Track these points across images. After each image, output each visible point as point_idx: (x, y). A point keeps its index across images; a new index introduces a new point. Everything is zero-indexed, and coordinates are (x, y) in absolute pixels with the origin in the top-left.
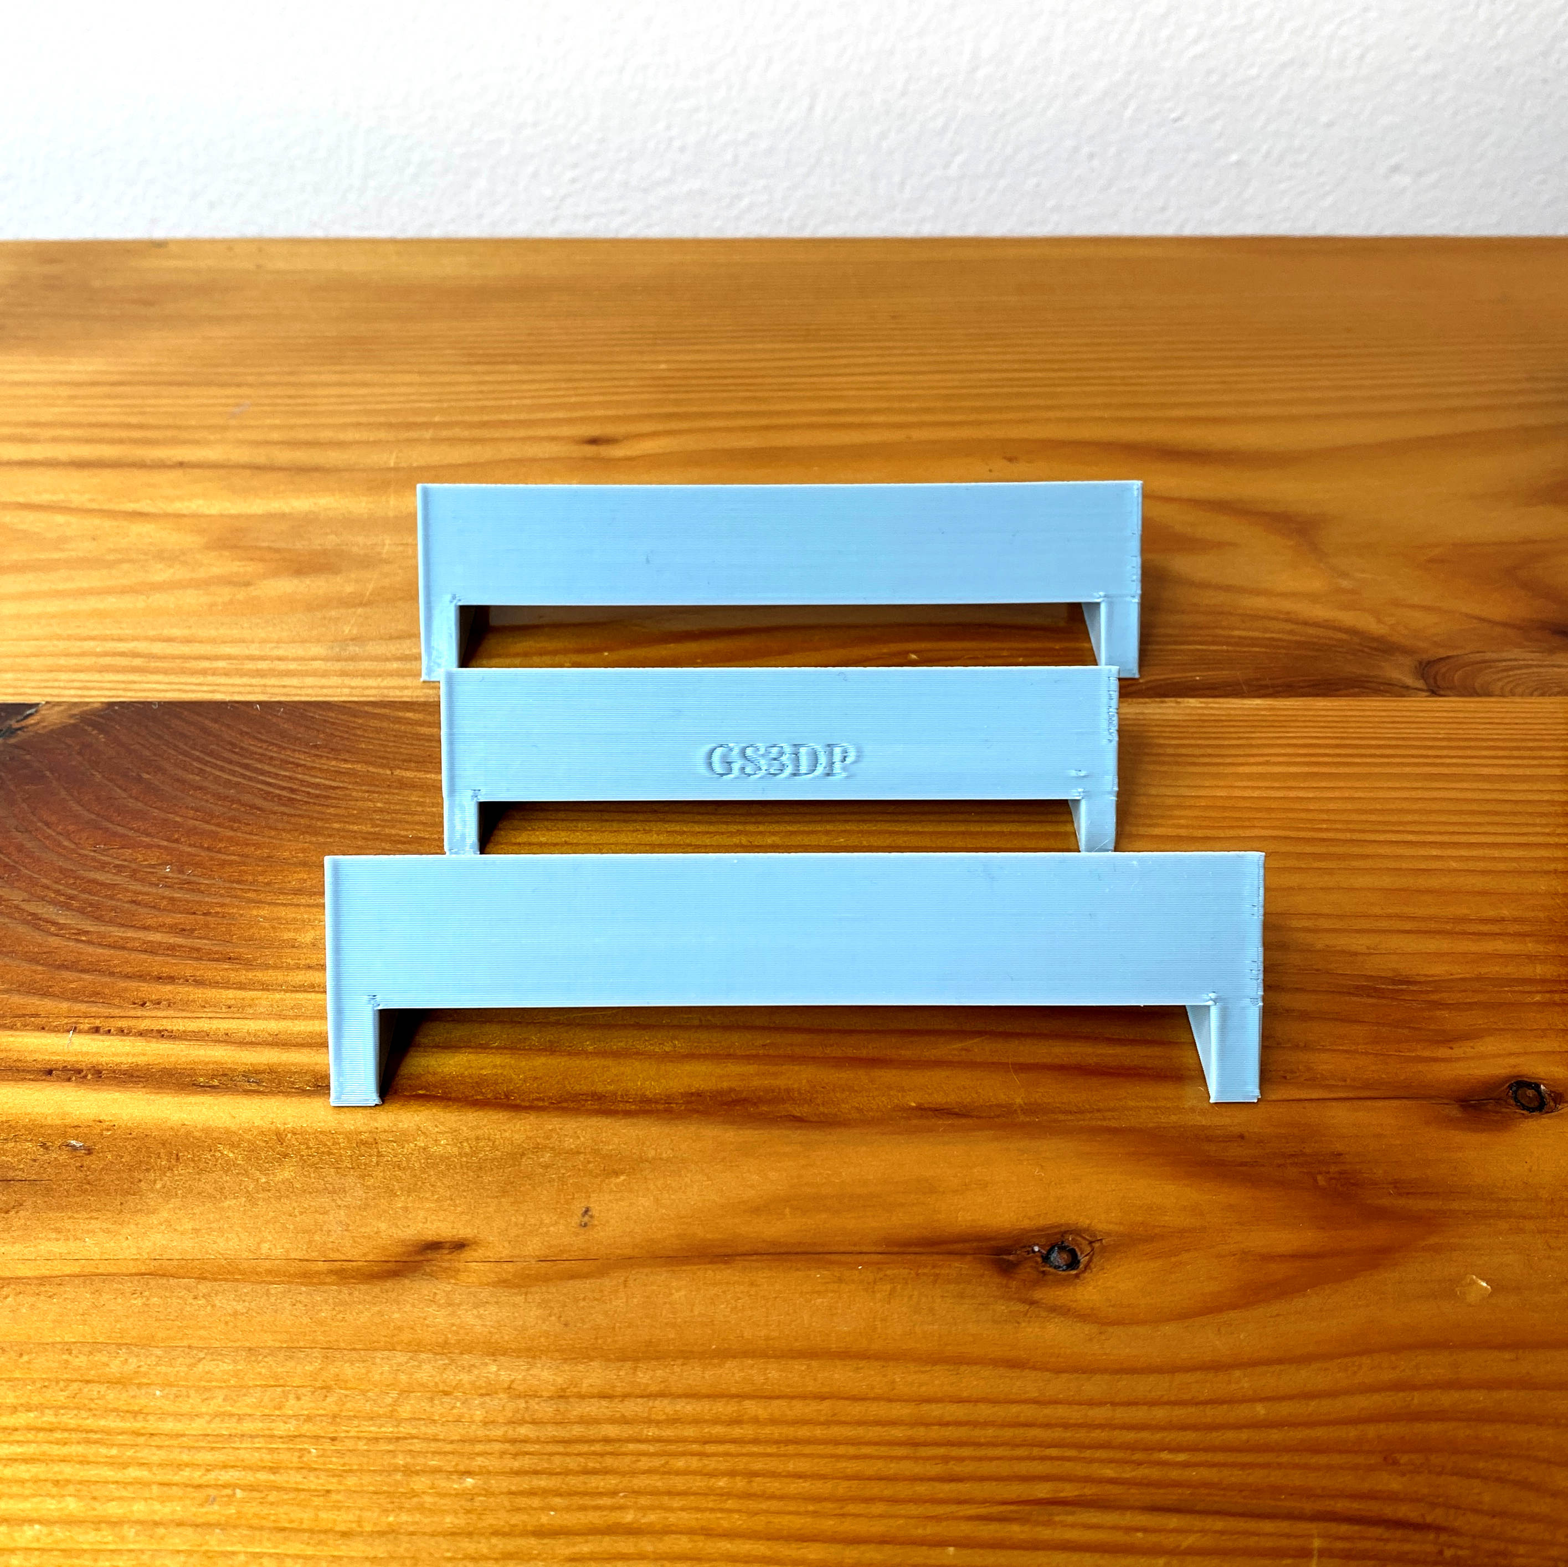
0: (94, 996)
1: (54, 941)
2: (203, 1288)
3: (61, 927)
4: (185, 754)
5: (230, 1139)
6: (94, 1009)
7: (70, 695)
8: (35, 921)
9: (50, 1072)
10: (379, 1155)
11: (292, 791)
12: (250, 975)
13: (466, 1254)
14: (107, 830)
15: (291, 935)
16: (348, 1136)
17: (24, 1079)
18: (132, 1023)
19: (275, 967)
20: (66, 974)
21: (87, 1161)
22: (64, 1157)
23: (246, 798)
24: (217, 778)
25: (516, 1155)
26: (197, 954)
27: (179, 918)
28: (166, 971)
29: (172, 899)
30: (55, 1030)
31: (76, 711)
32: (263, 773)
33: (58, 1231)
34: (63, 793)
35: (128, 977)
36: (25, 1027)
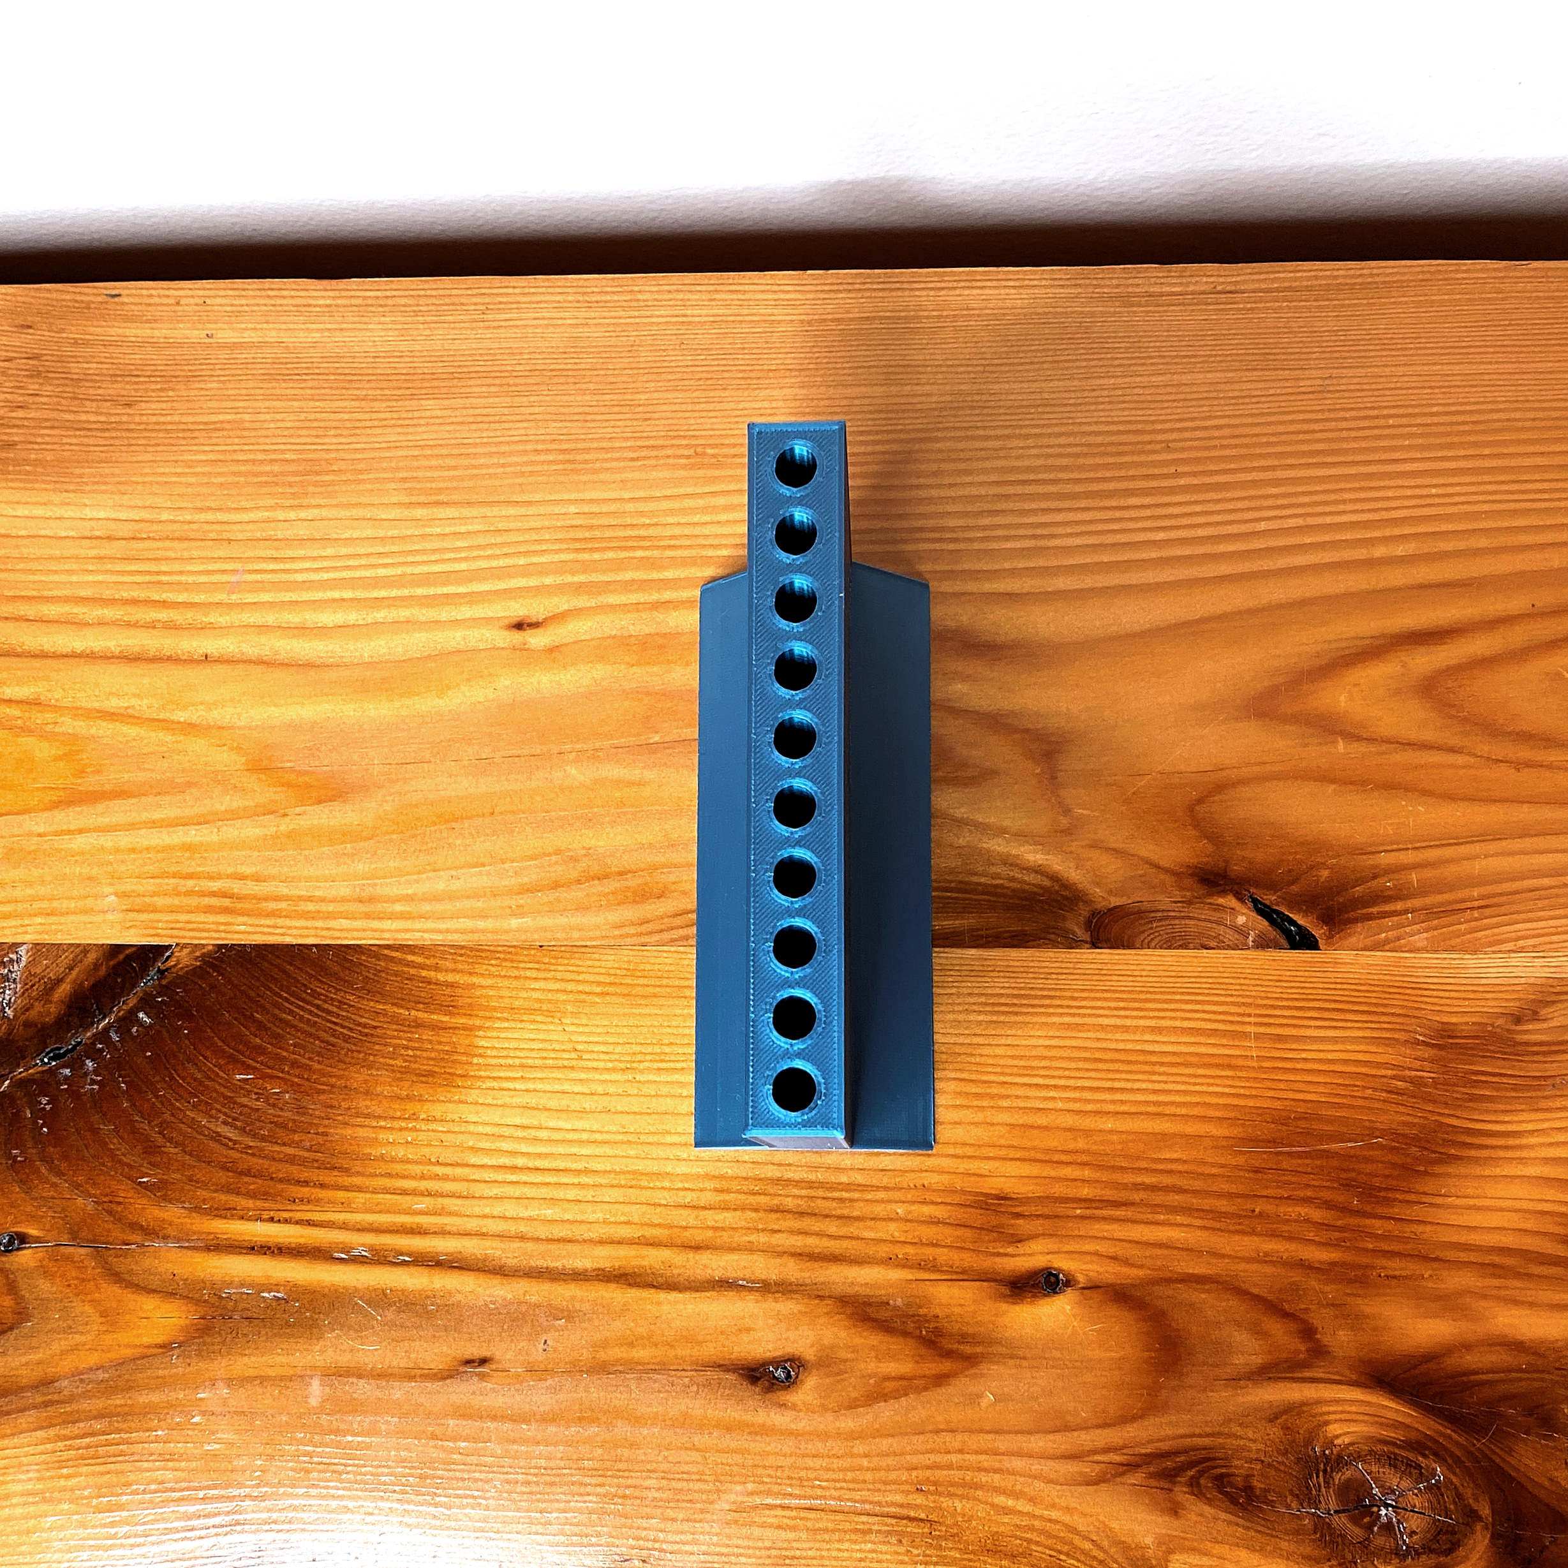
6: (269, 1204)
9: (253, 1248)
13: (488, 1366)
18: (290, 1214)
20: (246, 1178)
30: (249, 1219)
35: (282, 1181)
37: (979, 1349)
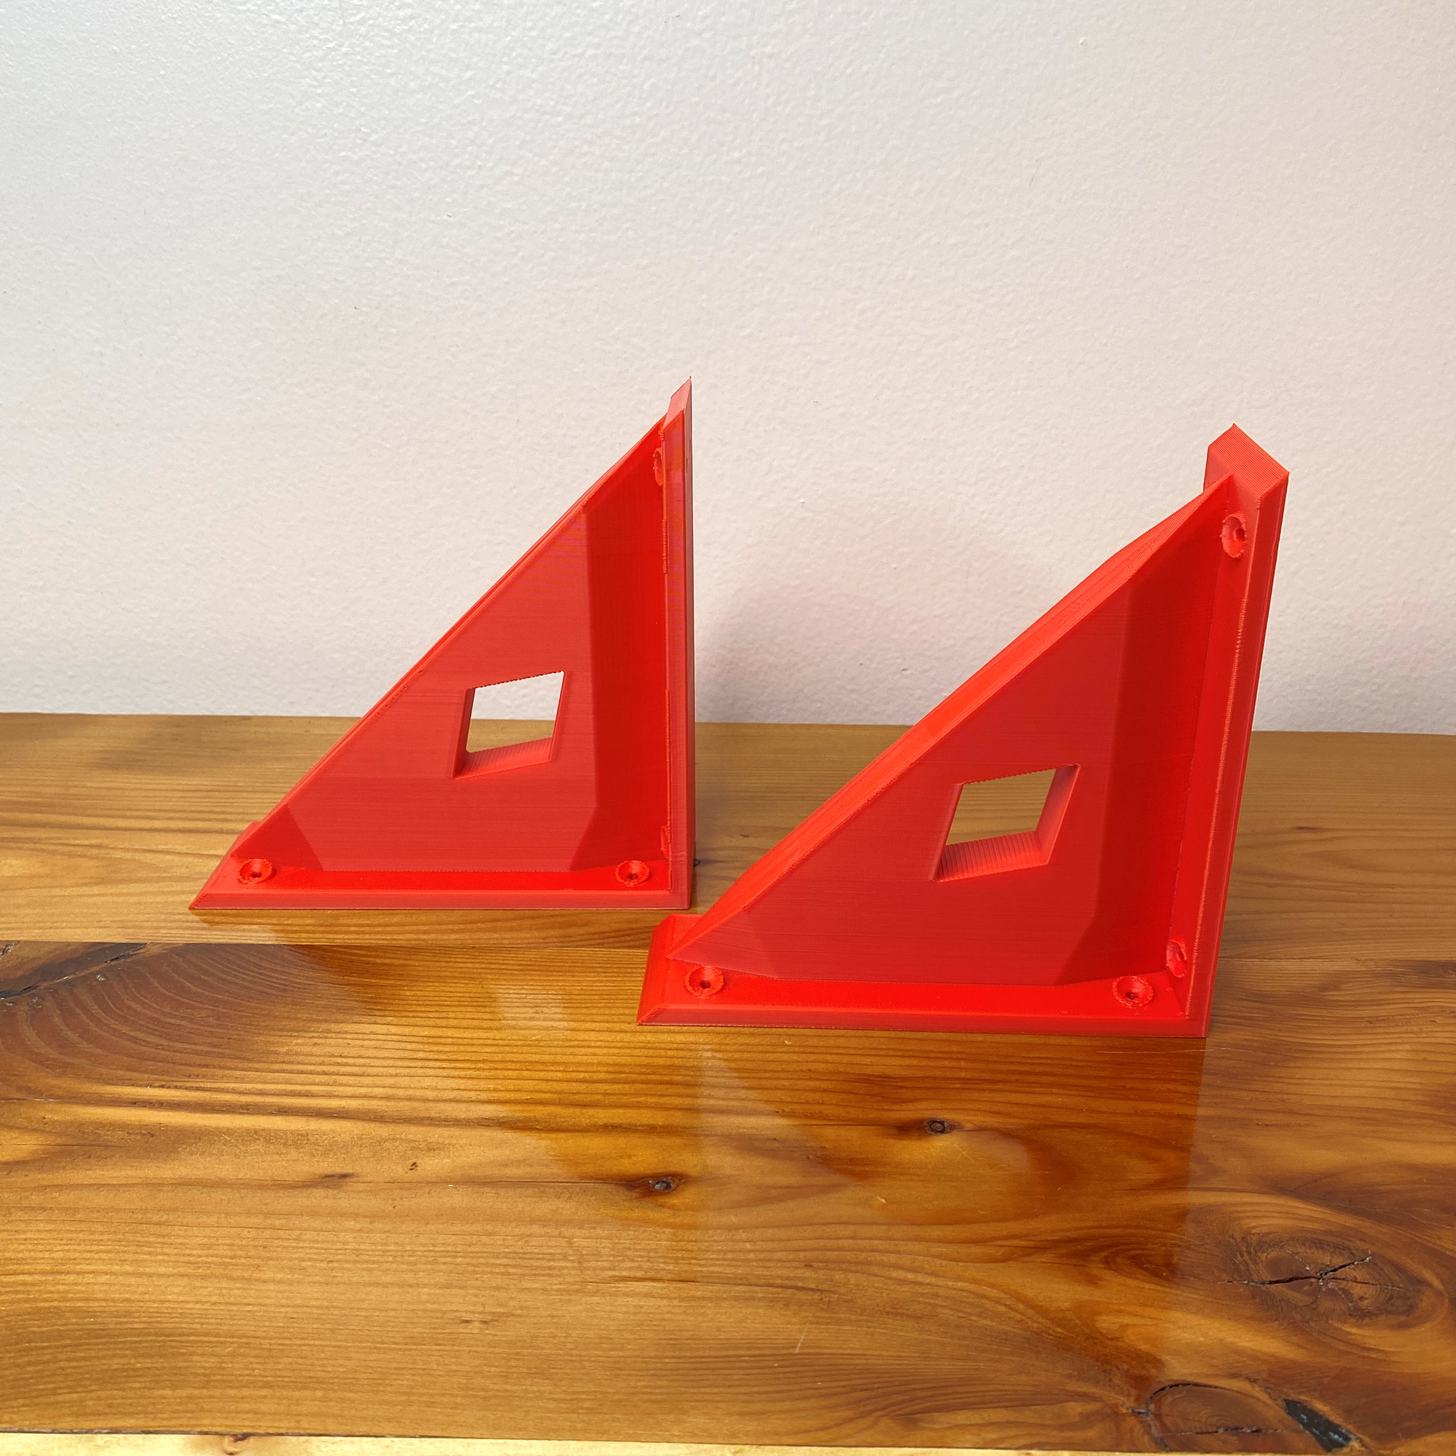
0: (164, 1072)
1: (145, 1048)
2: (205, 1190)
3: (149, 1042)
4: (228, 967)
5: (229, 1132)
6: (161, 1077)
7: (165, 940)
8: (135, 1040)
9: (135, 1103)
10: (308, 1140)
11: (285, 985)
12: (250, 1065)
13: (345, 1180)
14: (178, 1001)
15: (275, 1049)
16: (292, 1132)
17: (120, 1106)
18: (182, 1084)
19: (264, 1062)
20: (148, 1063)
21: (151, 1139)
22: (138, 1137)
23: (258, 987)
24: (244, 979)
25: (381, 1142)
26: (222, 1055)
27: (214, 1040)
28: (203, 1062)
29: (212, 1032)
30: (140, 1086)
31: (168, 947)
32: (270, 977)
33: (132, 1166)
34: (156, 984)
35: (182, 1064)
36: (123, 1085)
37: (867, 1169)
